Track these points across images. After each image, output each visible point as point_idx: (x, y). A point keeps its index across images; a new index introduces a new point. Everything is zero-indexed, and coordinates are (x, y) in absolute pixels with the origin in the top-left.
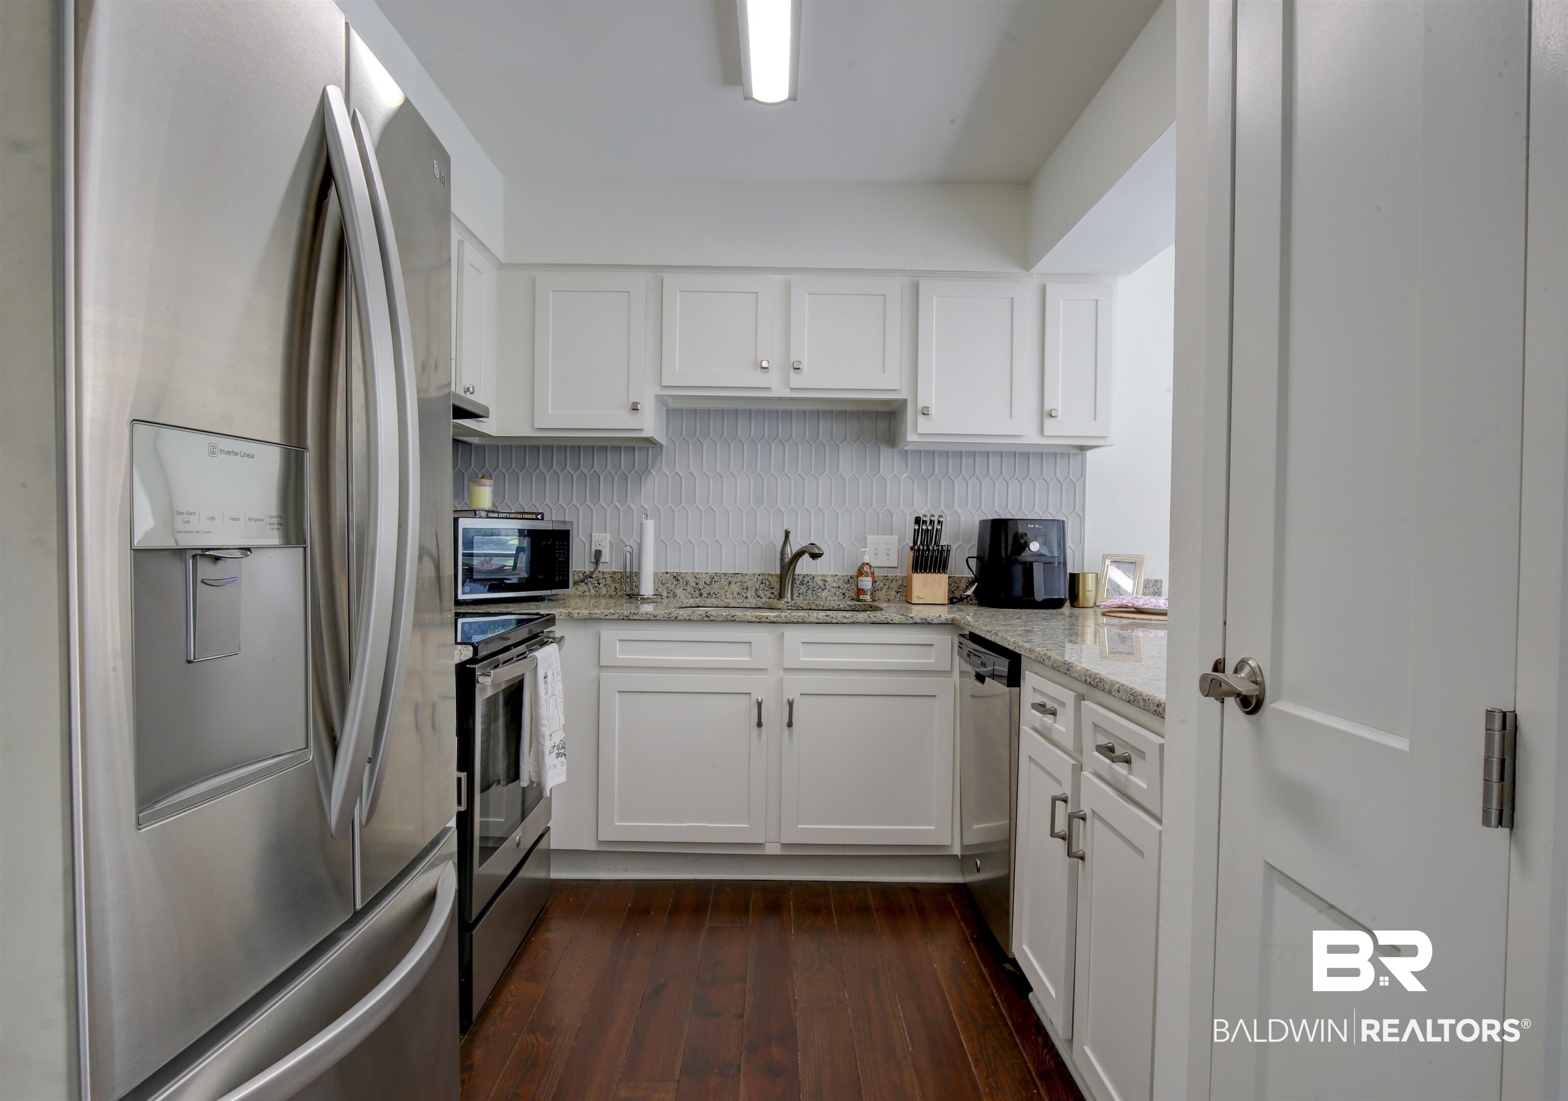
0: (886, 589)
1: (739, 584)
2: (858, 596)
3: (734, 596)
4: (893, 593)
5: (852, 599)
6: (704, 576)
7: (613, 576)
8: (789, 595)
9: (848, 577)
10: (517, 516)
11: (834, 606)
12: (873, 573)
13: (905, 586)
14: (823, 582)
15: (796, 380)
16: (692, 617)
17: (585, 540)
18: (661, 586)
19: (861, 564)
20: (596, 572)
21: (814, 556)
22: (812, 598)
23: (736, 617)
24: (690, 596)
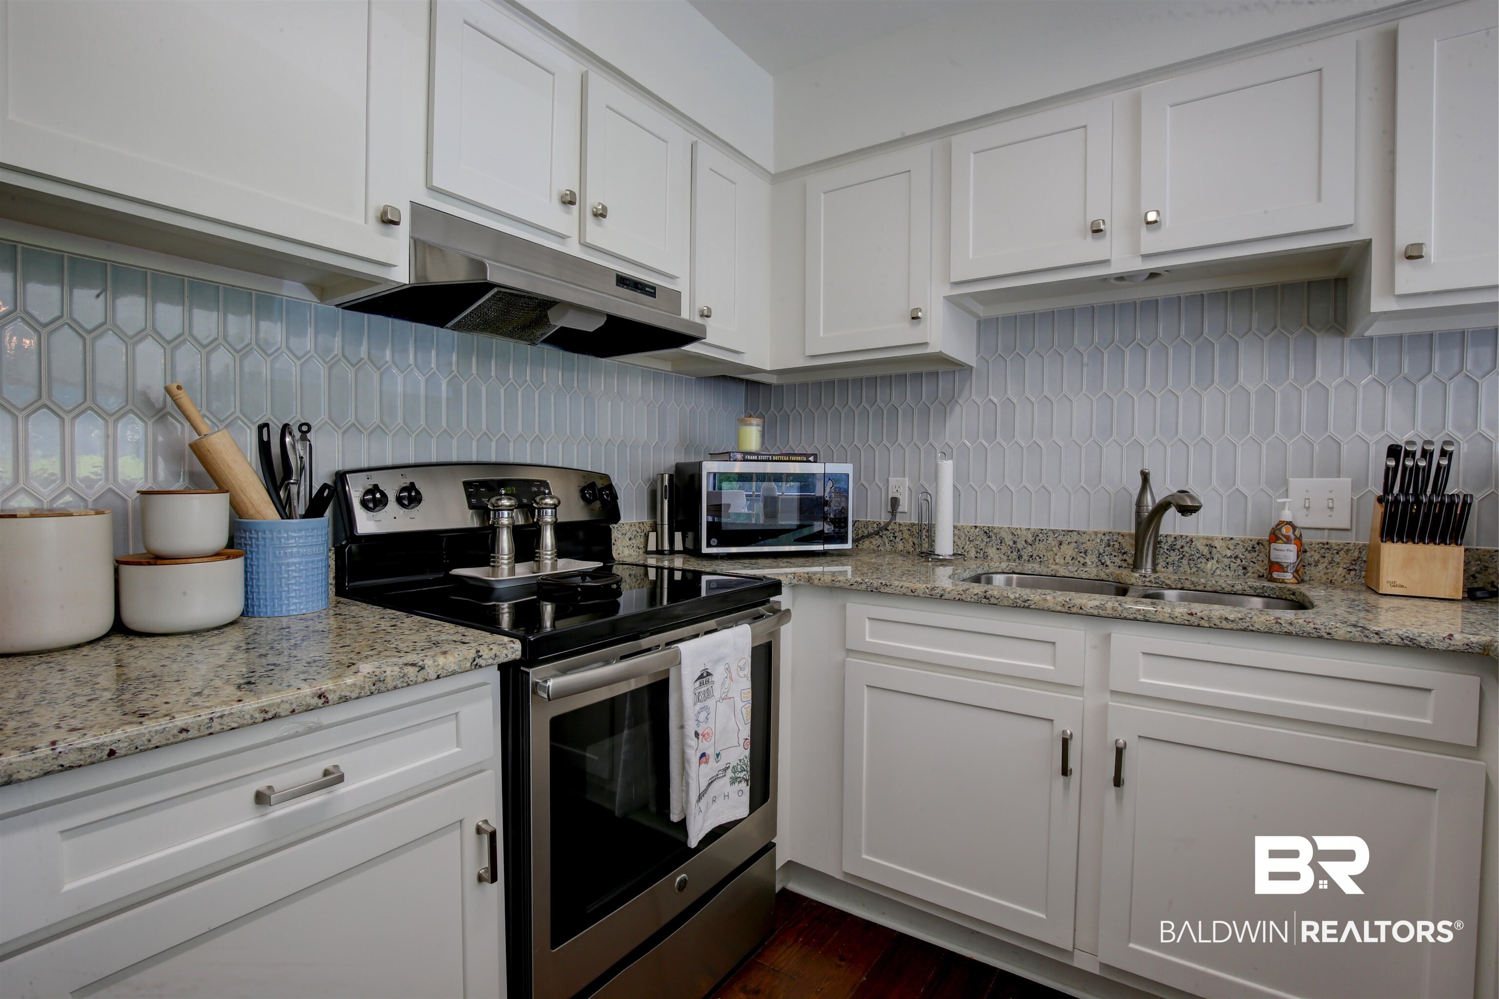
0: (1326, 564)
1: (1073, 545)
2: (1270, 573)
3: (1067, 561)
4: (1340, 571)
5: (1259, 576)
6: (1025, 533)
7: (910, 529)
8: (1149, 565)
9: (1253, 542)
10: (782, 458)
11: (1224, 586)
12: (1299, 539)
13: (1365, 562)
14: (1207, 548)
15: (1150, 242)
16: (964, 596)
17: (881, 486)
18: (968, 543)
19: (1277, 522)
20: (892, 524)
21: (1185, 511)
22: (1189, 571)
23: (1030, 602)
24: (1005, 558)
